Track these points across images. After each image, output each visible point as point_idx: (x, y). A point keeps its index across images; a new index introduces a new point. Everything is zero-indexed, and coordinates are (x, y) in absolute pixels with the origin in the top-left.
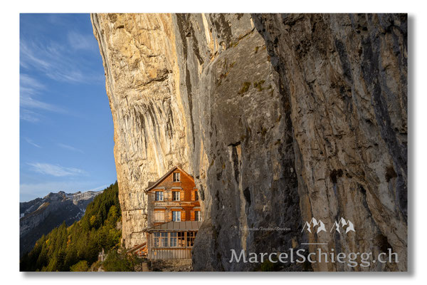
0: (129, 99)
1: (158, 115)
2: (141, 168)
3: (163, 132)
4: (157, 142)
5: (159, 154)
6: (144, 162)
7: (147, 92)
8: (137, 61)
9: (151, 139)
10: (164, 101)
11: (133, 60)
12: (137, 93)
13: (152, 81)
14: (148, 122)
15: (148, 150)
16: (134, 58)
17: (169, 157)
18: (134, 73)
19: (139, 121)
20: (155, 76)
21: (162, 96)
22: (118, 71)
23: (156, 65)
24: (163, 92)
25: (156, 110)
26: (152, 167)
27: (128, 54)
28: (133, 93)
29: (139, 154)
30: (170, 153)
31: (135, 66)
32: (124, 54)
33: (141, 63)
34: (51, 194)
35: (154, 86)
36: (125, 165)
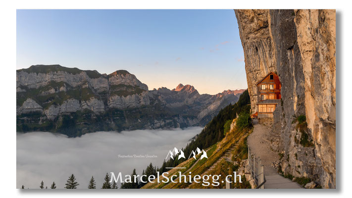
0: (250, 39)
1: (265, 47)
2: (257, 75)
3: (268, 56)
4: (264, 61)
5: (266, 67)
6: (259, 72)
7: (258, 35)
8: (253, 18)
9: (262, 60)
10: (267, 39)
11: (250, 18)
12: (254, 35)
13: (261, 28)
14: (260, 51)
15: (261, 66)
16: (251, 16)
17: (271, 69)
18: (252, 25)
19: (255, 50)
20: (262, 25)
21: (266, 36)
22: (244, 24)
23: (262, 19)
24: (266, 34)
25: (263, 44)
26: (263, 74)
27: (248, 14)
28: (252, 36)
29: (256, 68)
30: (271, 67)
31: (252, 21)
32: (246, 15)
33: (255, 19)
34: (225, 91)
35: (262, 31)
36: (250, 73)
